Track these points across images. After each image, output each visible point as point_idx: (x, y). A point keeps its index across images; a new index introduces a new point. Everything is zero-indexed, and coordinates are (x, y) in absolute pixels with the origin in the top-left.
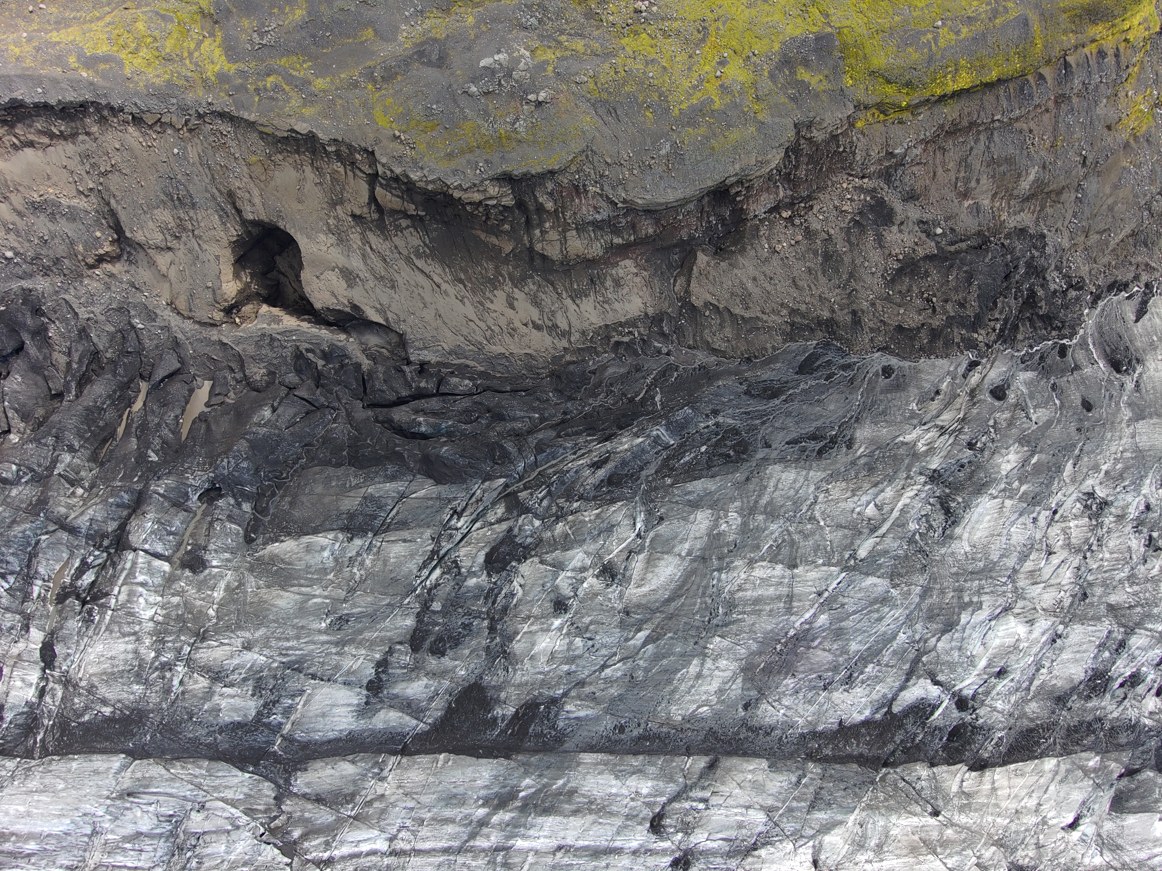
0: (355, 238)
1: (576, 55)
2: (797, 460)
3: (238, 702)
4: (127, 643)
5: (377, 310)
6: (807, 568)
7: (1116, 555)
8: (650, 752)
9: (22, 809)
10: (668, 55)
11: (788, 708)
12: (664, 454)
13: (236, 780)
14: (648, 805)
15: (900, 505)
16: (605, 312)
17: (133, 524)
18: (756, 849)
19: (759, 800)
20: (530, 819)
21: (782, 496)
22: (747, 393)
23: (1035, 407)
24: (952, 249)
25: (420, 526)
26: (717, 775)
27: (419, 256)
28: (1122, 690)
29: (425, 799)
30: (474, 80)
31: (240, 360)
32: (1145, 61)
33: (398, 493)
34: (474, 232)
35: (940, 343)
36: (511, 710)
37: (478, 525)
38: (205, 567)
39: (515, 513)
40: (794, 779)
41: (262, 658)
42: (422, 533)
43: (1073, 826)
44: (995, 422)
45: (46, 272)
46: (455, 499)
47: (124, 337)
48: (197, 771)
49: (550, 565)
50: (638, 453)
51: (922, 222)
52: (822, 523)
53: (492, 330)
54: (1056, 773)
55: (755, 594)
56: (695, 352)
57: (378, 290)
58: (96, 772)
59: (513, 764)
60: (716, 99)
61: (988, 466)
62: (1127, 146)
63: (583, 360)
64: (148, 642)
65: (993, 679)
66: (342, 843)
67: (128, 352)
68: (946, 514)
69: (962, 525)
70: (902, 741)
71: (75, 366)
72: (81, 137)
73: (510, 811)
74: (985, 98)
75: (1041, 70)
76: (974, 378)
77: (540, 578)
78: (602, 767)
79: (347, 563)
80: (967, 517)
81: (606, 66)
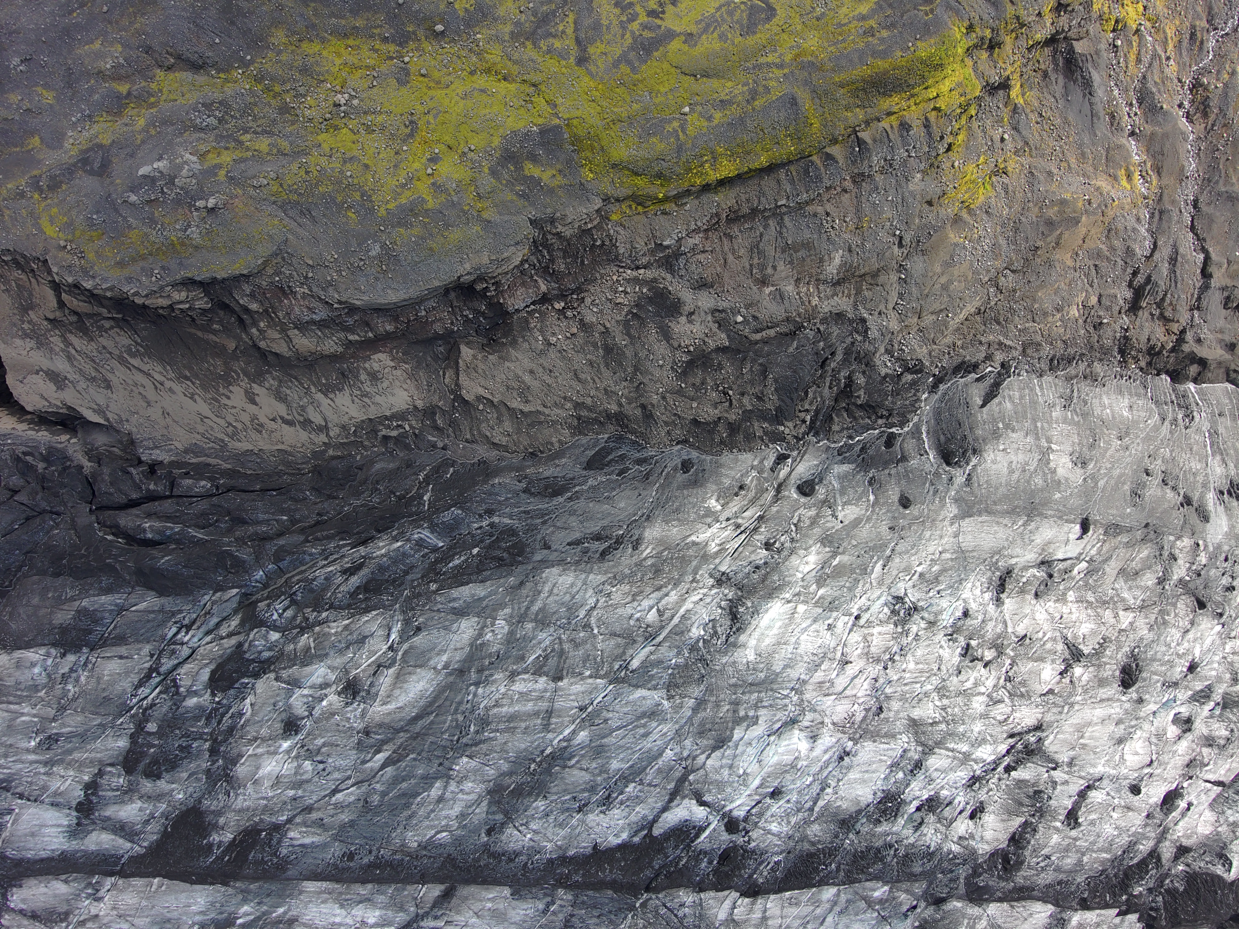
0: (56, 341)
1: (259, 156)
2: (577, 563)
5: (94, 410)
6: (572, 680)
7: (921, 666)
8: (380, 881)
10: (371, 152)
11: (536, 832)
12: (432, 557)
15: (682, 611)
16: (366, 406)
21: (556, 602)
22: (526, 491)
23: (843, 506)
25: (139, 642)
26: (452, 904)
27: (132, 355)
28: (919, 814)
30: (133, 189)
33: (117, 606)
34: (189, 331)
35: (740, 437)
36: (228, 837)
37: (208, 638)
39: (248, 626)
40: (541, 906)
42: (141, 649)
44: (799, 521)
46: (181, 612)
49: (285, 682)
50: (400, 557)
51: (716, 311)
52: (596, 631)
53: (235, 427)
54: (835, 903)
55: (511, 710)
56: (474, 446)
57: (92, 391)
59: (230, 890)
60: (428, 198)
61: (783, 568)
62: (957, 220)
63: (350, 455)
65: (768, 800)
68: (732, 620)
69: (749, 632)
70: (663, 866)
74: (762, 183)
75: (827, 150)
76: (783, 473)
77: (272, 697)
78: (326, 896)
79: (59, 680)
80: (754, 623)
81: (294, 167)
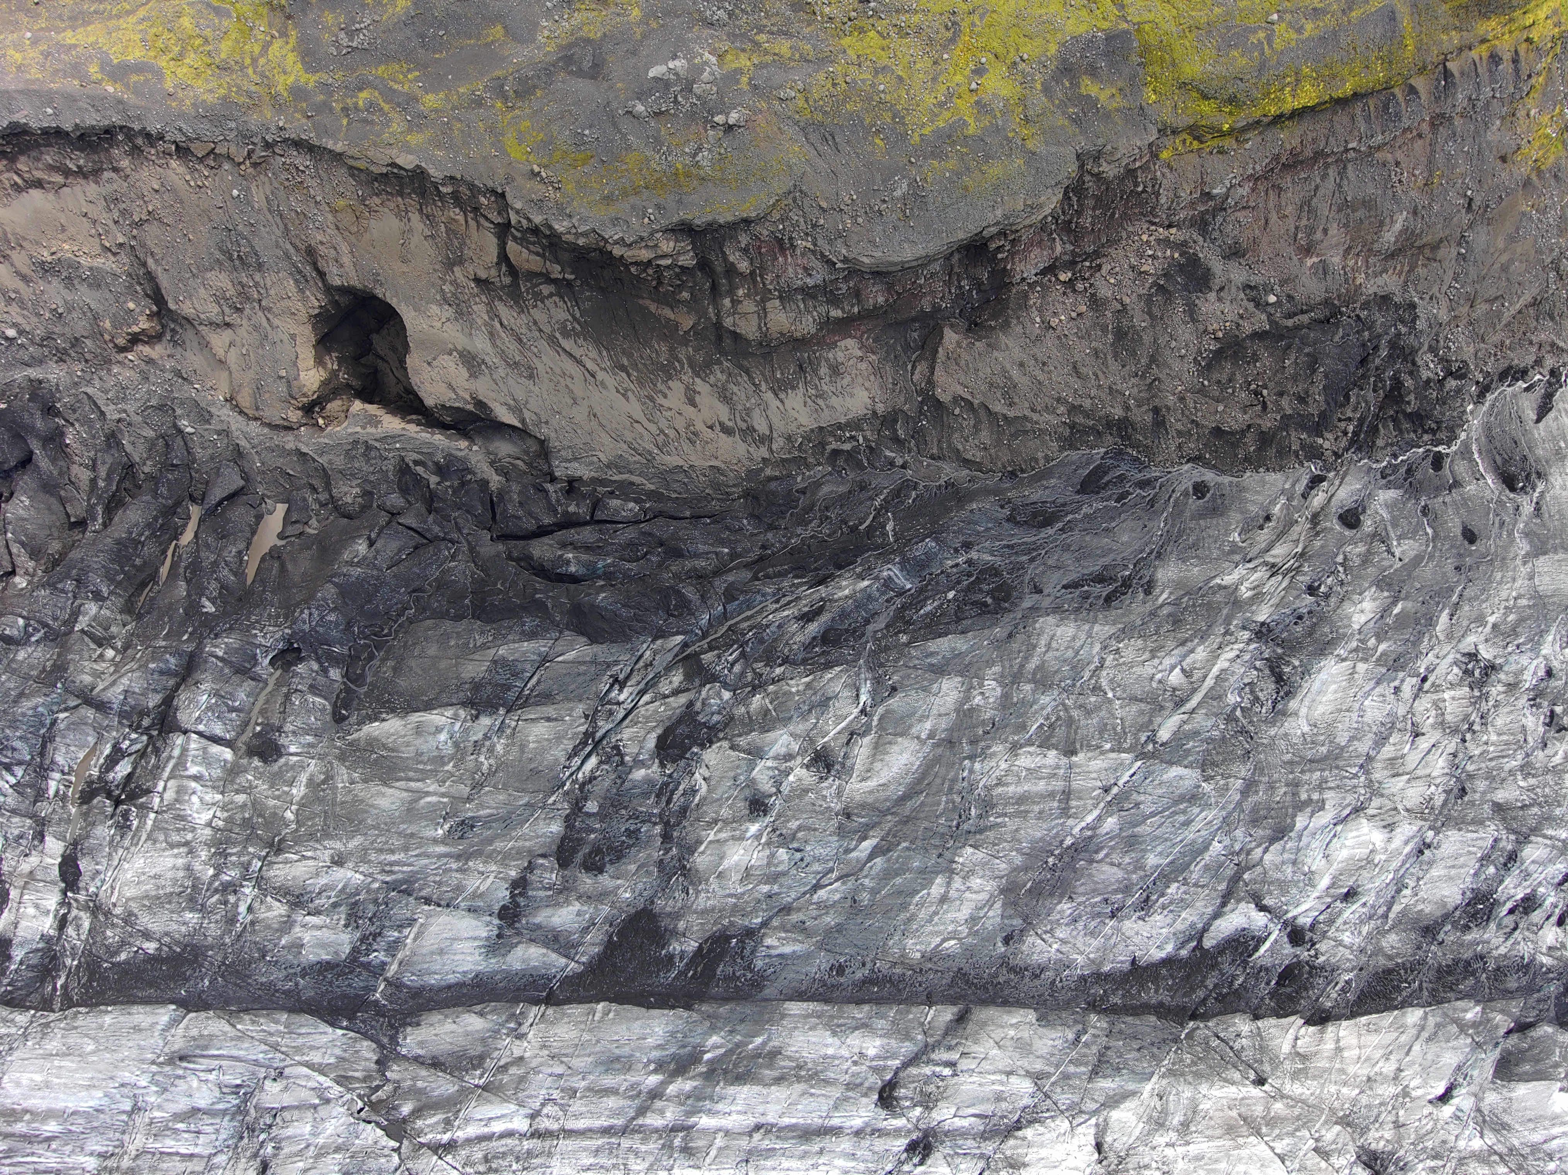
0: (480, 310)
1: (779, 62)
2: (1077, 610)
3: (326, 935)
4: (176, 856)
5: (510, 408)
6: (1090, 754)
7: (1505, 737)
8: (878, 1001)
9: (38, 1078)
10: (905, 61)
11: (1063, 941)
12: (898, 602)
13: (325, 1039)
14: (875, 1070)
15: (1215, 670)
16: (818, 410)
17: (183, 697)
18: (1019, 1129)
19: (1025, 1063)
20: (718, 1089)
21: (1056, 658)
22: (1010, 519)
23: (1400, 538)
24: (1290, 323)
25: (569, 700)
26: (968, 1031)
27: (566, 334)
28: (1512, 918)
29: (578, 1063)
30: (640, 96)
31: (325, 475)
32: (1554, 68)
33: (539, 655)
34: (641, 302)
35: (1272, 452)
36: (692, 946)
37: (646, 698)
38: (280, 755)
39: (697, 682)
40: (1071, 1036)
41: (358, 876)
42: (572, 709)
43: (1444, 1098)
44: (1345, 559)
45: (61, 356)
46: (616, 663)
47: (167, 445)
48: (273, 1027)
49: (744, 751)
50: (863, 601)
51: (1249, 287)
52: (1110, 695)
53: (666, 435)
54: (1422, 1028)
55: (1020, 790)
56: (940, 464)
57: (511, 381)
58: (137, 1029)
59: (695, 1016)
60: (971, 121)
61: (1335, 618)
62: (1527, 183)
63: (789, 475)
64: (204, 855)
65: (1338, 903)
66: (467, 1121)
67: (173, 465)
68: (1277, 682)
69: (1299, 697)
70: (1216, 986)
71: (102, 484)
72: (107, 175)
73: (691, 1079)
74: (1335, 118)
75: (1412, 81)
76: (1318, 499)
77: (731, 769)
78: (814, 1020)
79: (471, 750)
80: (1306, 685)
81: (821, 76)
